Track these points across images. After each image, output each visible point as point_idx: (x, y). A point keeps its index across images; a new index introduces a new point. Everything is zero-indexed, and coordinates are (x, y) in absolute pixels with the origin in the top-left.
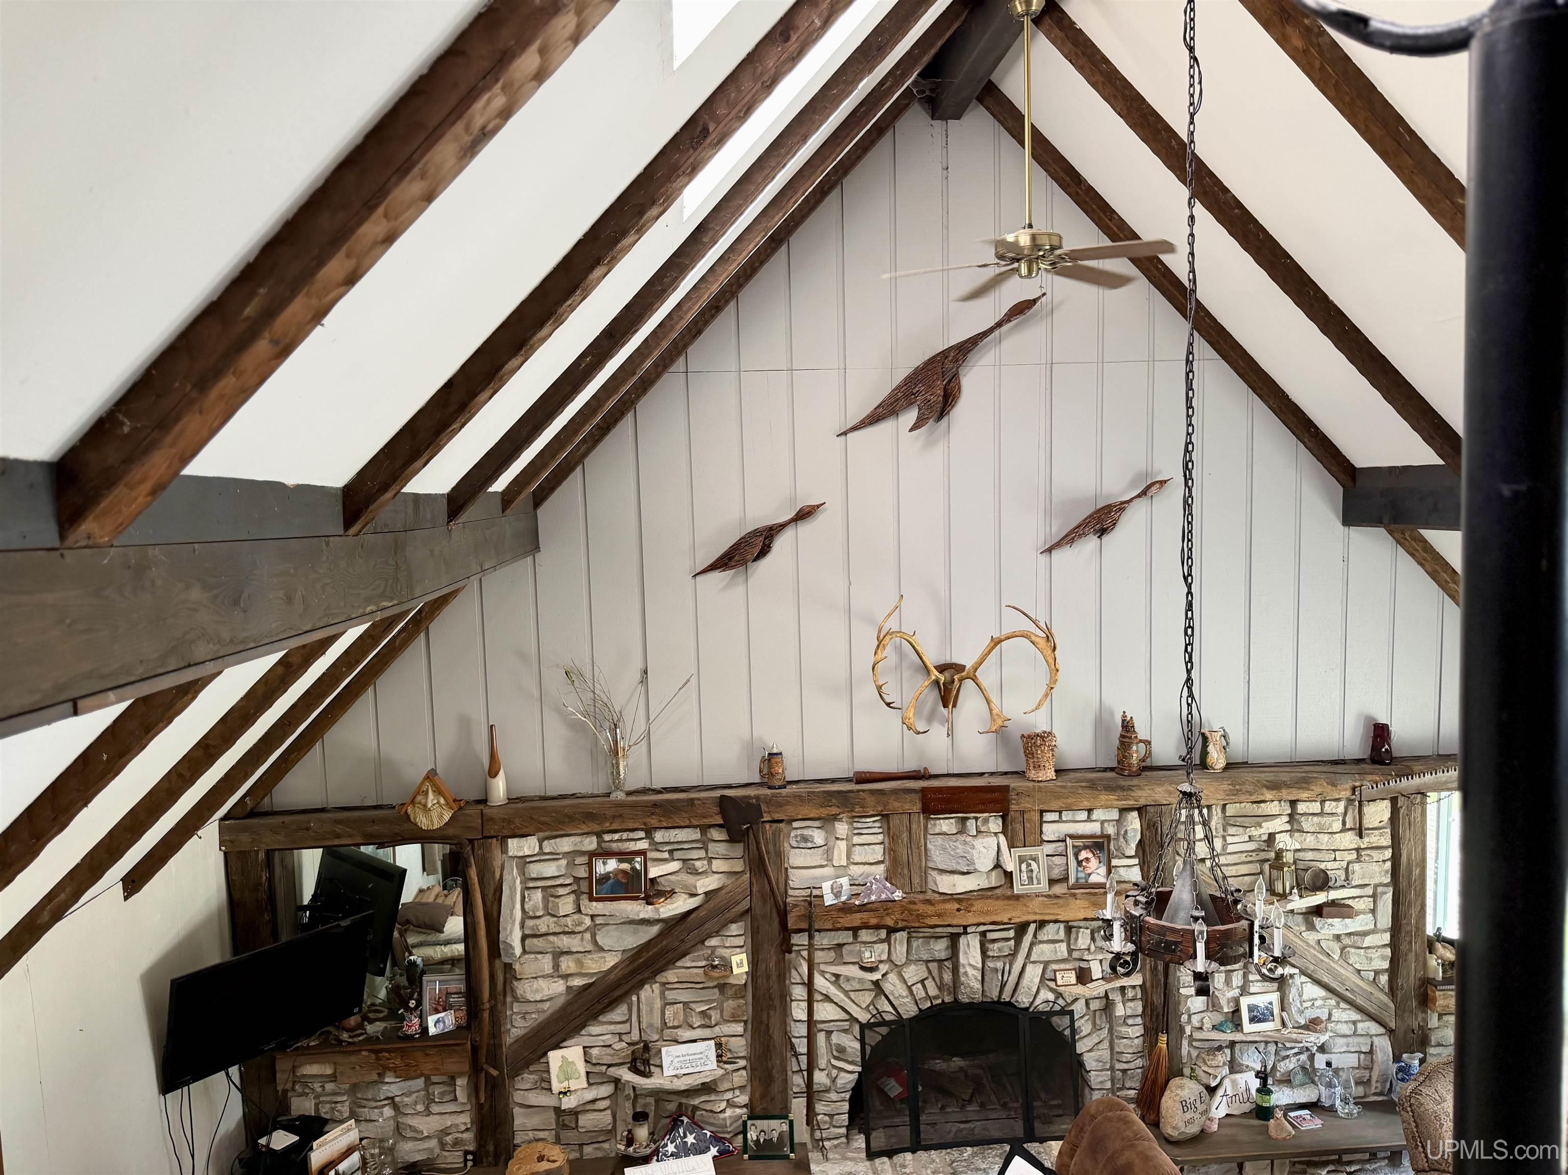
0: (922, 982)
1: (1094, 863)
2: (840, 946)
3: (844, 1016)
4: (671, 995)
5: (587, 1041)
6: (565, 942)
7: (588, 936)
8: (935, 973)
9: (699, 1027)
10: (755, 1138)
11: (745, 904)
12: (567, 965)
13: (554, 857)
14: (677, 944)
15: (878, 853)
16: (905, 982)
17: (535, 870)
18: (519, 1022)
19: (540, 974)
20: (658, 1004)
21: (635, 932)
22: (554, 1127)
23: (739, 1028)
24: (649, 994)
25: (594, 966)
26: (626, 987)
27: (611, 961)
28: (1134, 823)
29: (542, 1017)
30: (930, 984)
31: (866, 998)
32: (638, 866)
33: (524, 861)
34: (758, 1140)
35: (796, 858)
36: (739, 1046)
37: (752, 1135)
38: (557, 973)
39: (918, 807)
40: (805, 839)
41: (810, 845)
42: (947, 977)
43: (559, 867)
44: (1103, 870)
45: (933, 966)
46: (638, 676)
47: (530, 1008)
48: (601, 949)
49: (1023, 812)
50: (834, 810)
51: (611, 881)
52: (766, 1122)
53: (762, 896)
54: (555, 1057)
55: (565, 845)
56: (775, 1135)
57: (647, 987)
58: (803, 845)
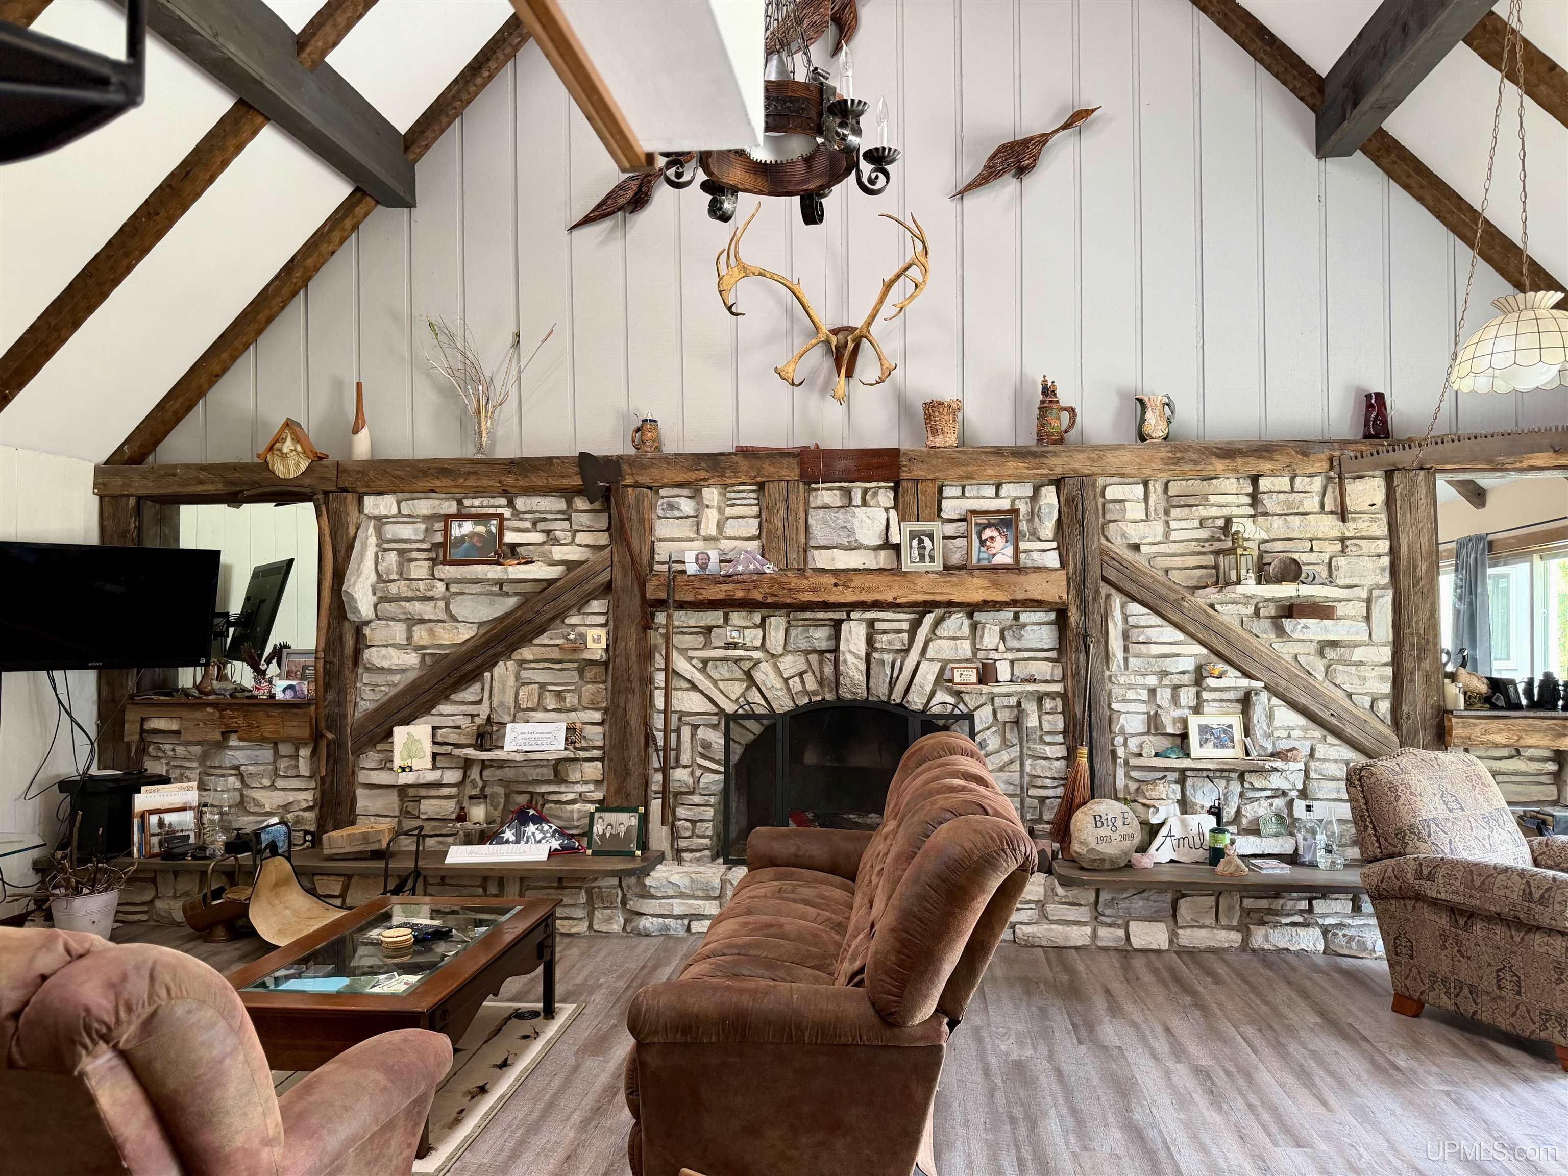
0: (801, 675)
1: (999, 542)
2: (709, 629)
3: (711, 708)
4: (525, 674)
5: (437, 721)
6: (418, 608)
7: (442, 604)
8: (815, 665)
9: (553, 710)
10: (601, 832)
11: (604, 577)
12: (421, 635)
13: (411, 519)
14: (531, 615)
15: (751, 527)
16: (780, 673)
17: (391, 531)
18: (368, 694)
19: (391, 642)
20: (511, 682)
21: (492, 603)
22: (397, 813)
23: (597, 716)
24: (504, 671)
25: (446, 636)
26: (479, 661)
27: (465, 633)
28: (1049, 496)
29: (393, 691)
30: (808, 678)
31: (736, 689)
32: (493, 529)
33: (380, 521)
34: (604, 834)
35: (663, 529)
36: (595, 734)
37: (598, 828)
38: (409, 644)
39: (794, 474)
40: (671, 507)
41: (677, 513)
42: (828, 670)
43: (416, 531)
44: (1010, 550)
45: (813, 658)
46: (510, 340)
47: (380, 679)
48: (454, 619)
49: (916, 481)
50: (703, 474)
51: (466, 544)
52: (614, 815)
53: (623, 566)
54: (400, 733)
55: (424, 506)
56: (623, 829)
57: (501, 663)
58: (669, 514)
